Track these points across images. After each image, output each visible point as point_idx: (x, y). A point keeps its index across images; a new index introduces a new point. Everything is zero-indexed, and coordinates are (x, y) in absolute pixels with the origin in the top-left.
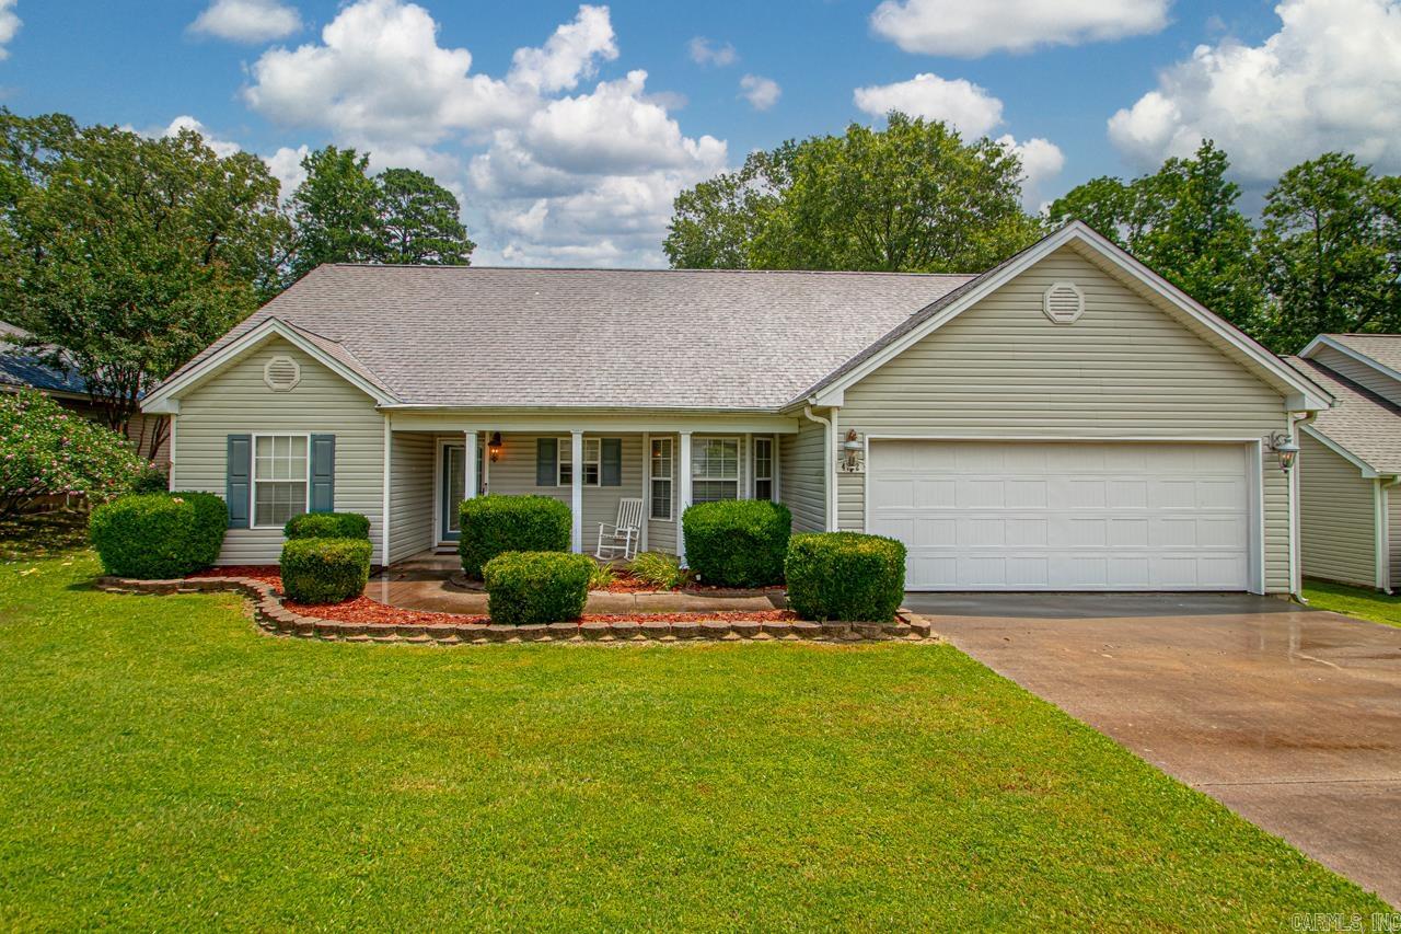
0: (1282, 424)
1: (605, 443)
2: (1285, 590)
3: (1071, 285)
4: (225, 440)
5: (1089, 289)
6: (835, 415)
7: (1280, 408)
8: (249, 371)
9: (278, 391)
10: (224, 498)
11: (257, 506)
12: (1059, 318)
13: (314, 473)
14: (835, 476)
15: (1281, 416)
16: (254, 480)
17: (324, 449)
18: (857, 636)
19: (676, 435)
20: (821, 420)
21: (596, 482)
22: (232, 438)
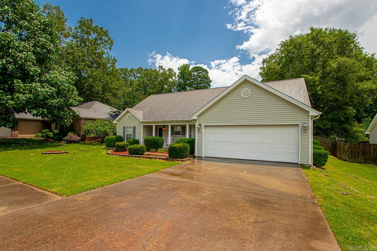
0: (308, 119)
1: (182, 127)
2: (308, 164)
3: (247, 89)
4: (123, 127)
5: (252, 90)
6: (197, 121)
7: (307, 115)
8: (125, 117)
9: (129, 119)
10: (122, 136)
11: (127, 138)
12: (244, 97)
13: (133, 133)
14: (197, 133)
15: (308, 117)
16: (126, 134)
17: (134, 128)
18: (171, 160)
19: (186, 125)
20: (195, 122)
21: (180, 135)
22: (124, 127)
